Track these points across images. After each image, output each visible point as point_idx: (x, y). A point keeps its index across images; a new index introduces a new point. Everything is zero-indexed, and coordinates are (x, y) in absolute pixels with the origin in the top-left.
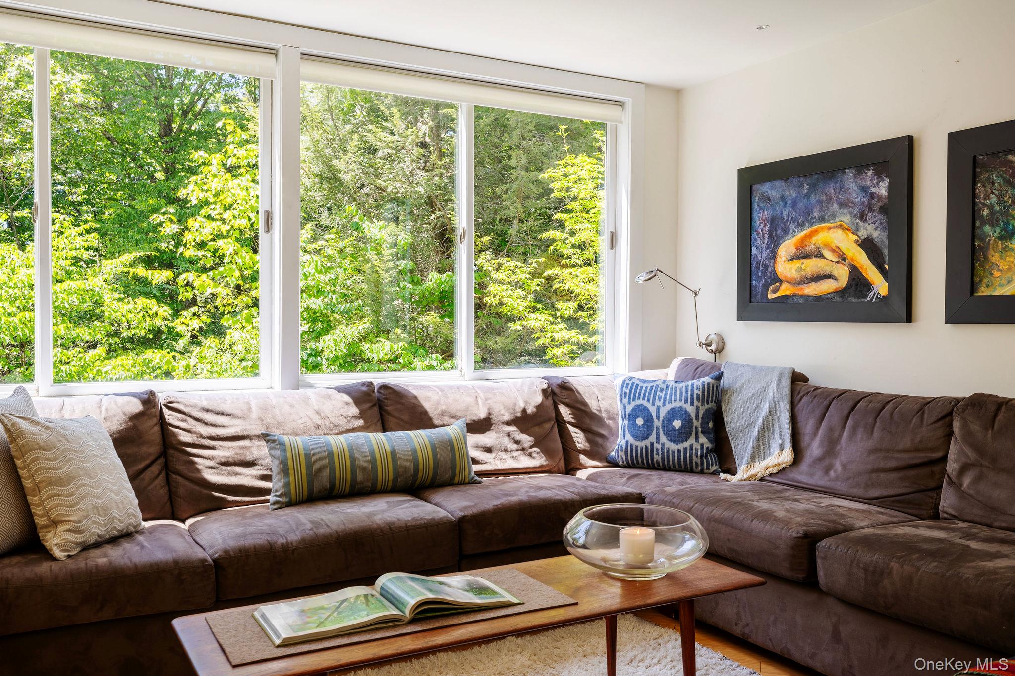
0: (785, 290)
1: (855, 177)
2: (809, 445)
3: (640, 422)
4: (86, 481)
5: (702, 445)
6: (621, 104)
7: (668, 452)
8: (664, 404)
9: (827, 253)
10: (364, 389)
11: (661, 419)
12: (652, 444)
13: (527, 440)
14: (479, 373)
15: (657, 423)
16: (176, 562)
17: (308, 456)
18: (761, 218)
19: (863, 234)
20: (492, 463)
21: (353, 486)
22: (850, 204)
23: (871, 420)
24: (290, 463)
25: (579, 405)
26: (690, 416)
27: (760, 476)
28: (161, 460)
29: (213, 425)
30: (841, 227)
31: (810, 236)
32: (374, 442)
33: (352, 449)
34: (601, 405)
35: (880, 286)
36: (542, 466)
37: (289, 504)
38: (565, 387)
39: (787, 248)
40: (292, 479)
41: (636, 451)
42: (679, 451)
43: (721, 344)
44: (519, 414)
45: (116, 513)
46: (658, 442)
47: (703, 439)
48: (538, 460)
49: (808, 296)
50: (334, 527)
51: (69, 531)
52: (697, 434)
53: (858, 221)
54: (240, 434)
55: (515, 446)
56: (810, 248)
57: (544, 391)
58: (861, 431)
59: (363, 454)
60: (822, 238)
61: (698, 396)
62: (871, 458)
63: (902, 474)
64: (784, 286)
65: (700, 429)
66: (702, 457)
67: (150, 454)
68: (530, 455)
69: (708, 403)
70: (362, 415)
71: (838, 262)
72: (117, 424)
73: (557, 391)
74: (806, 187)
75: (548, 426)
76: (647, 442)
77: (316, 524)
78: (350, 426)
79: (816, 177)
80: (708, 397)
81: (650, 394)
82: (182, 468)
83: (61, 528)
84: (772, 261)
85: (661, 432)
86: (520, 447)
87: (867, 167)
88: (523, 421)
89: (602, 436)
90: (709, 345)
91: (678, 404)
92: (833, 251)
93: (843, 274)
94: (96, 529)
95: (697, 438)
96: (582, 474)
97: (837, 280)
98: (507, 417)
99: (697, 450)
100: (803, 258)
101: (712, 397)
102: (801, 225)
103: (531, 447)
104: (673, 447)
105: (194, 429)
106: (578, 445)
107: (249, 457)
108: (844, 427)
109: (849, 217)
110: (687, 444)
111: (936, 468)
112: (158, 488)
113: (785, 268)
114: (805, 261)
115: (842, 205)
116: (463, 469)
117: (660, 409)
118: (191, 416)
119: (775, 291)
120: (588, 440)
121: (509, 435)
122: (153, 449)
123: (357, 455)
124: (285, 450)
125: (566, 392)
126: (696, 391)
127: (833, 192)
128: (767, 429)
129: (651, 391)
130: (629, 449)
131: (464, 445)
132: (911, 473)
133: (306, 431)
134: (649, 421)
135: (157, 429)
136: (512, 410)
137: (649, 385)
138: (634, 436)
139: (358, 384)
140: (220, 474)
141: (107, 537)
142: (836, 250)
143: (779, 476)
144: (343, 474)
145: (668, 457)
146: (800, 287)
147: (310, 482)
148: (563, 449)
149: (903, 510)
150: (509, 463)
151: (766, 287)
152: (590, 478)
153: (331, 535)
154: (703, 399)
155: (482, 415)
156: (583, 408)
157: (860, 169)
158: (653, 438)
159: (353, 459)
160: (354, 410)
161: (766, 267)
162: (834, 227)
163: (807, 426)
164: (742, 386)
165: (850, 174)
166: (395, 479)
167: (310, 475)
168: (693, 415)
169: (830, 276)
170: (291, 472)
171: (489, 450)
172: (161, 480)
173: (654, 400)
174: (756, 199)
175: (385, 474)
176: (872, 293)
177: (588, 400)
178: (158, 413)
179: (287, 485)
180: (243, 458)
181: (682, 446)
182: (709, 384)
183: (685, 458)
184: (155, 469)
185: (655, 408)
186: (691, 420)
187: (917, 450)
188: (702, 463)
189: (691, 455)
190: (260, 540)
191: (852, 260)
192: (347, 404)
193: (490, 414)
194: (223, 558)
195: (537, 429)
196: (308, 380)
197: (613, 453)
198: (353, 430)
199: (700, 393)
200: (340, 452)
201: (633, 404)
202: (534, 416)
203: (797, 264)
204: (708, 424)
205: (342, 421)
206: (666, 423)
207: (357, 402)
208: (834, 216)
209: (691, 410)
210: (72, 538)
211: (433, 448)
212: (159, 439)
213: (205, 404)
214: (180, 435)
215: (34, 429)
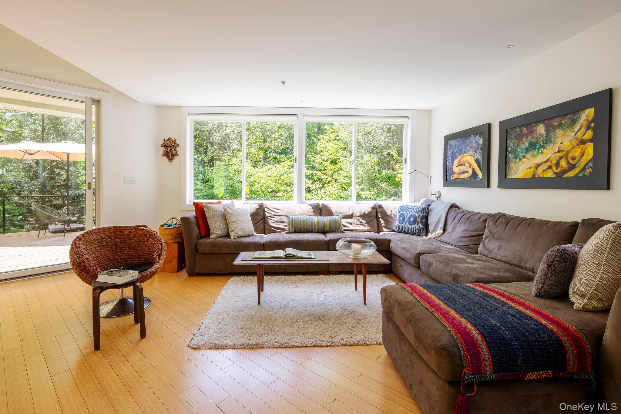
0: (456, 176)
1: (474, 138)
2: (449, 228)
3: (401, 218)
4: (239, 222)
5: (419, 227)
6: (408, 117)
7: (408, 228)
8: (409, 213)
9: (466, 164)
10: (316, 205)
11: (407, 218)
12: (404, 225)
13: (364, 222)
14: (357, 202)
15: (406, 219)
16: (254, 242)
17: (295, 221)
18: (450, 151)
19: (476, 157)
20: (351, 227)
21: (306, 230)
22: (473, 147)
23: (465, 221)
24: (290, 222)
25: (384, 212)
26: (416, 217)
27: (433, 237)
28: (263, 220)
29: (275, 212)
30: (470, 155)
31: (462, 158)
32: (313, 219)
33: (307, 220)
34: (392, 213)
35: (480, 175)
36: (368, 230)
37: (290, 233)
38: (380, 206)
39: (456, 162)
40: (290, 226)
41: (400, 227)
42: (412, 228)
43: (439, 194)
44: (362, 214)
45: (246, 230)
46: (406, 225)
47: (420, 225)
48: (367, 228)
49: (461, 178)
50: (293, 239)
51: (235, 233)
52: (418, 223)
53: (475, 153)
54: (281, 215)
55: (360, 223)
56: (462, 162)
57: (372, 208)
58: (462, 224)
59: (310, 222)
60: (465, 159)
61: (420, 211)
62: (463, 233)
63: (470, 238)
64: (455, 175)
65: (419, 222)
66: (419, 230)
67: (260, 218)
68: (365, 226)
69: (423, 213)
70: (314, 212)
71: (469, 167)
72: (253, 211)
73: (378, 208)
74: (461, 141)
75: (372, 218)
76: (403, 225)
77: (289, 238)
78: (311, 214)
79: (464, 138)
80: (424, 211)
81: (406, 210)
82: (267, 222)
83: (233, 232)
84: (452, 167)
85: (407, 222)
86: (361, 224)
87: (477, 134)
88: (364, 216)
89: (391, 222)
90: (435, 195)
91: (413, 213)
92: (468, 163)
93: (470, 171)
94: (241, 233)
95: (418, 224)
96: (381, 234)
97: (469, 173)
98: (359, 215)
99: (417, 228)
100: (460, 166)
101: (425, 212)
102: (460, 154)
103: (365, 224)
104: (410, 227)
105: (270, 213)
106: (382, 224)
107: (283, 221)
108: (459, 222)
109: (472, 151)
110: (414, 226)
111: (480, 237)
112: (261, 226)
113: (456, 169)
114: (460, 167)
115: (470, 147)
116: (339, 228)
117: (408, 215)
118: (270, 210)
119: (453, 177)
120: (385, 223)
121: (358, 220)
122: (262, 217)
123: (308, 222)
124: (289, 219)
125: (380, 208)
126: (420, 209)
127: (468, 143)
128: (438, 222)
129: (407, 209)
130: (398, 227)
131: (340, 221)
132: (473, 238)
133: (298, 215)
134: (404, 218)
135: (263, 212)
136: (360, 213)
137: (407, 207)
138: (399, 223)
139: (315, 203)
140: (276, 224)
141: (244, 235)
142: (469, 163)
143: (439, 238)
144: (303, 227)
145: (409, 230)
146: (459, 175)
147: (295, 228)
148: (377, 225)
149: (467, 250)
150: (357, 228)
151: (451, 175)
152: (383, 235)
153: (292, 241)
154: (422, 212)
155: (350, 213)
156: (385, 213)
157: (475, 135)
158: (404, 224)
159: (307, 223)
160: (312, 210)
161: (451, 169)
162: (468, 155)
163: (449, 222)
164: (436, 208)
165: (473, 136)
166: (318, 229)
167: (295, 226)
168: (417, 217)
169: (467, 172)
170: (290, 225)
171: (351, 224)
172: (262, 224)
173: (407, 212)
174: (448, 146)
175: (315, 228)
176: (478, 178)
177: (387, 211)
178: (263, 209)
179: (289, 228)
180: (281, 220)
181: (413, 227)
182: (424, 207)
183: (414, 230)
184: (261, 222)
185: (406, 214)
186: (416, 219)
187: (476, 231)
188: (419, 232)
189: (415, 230)
190: (275, 240)
191: (473, 166)
192: (311, 208)
193: (353, 213)
194: (266, 243)
195: (368, 219)
196: (307, 202)
197: (394, 228)
198: (311, 215)
199: (421, 210)
200: (304, 221)
201: (400, 212)
202: (367, 215)
203: (459, 167)
204: (423, 220)
205: (308, 213)
206: (409, 219)
207: (313, 208)
208: (468, 151)
209: (417, 215)
210: (235, 234)
211: (330, 221)
212: (262, 215)
213: (274, 207)
214: (267, 214)
215: (230, 210)
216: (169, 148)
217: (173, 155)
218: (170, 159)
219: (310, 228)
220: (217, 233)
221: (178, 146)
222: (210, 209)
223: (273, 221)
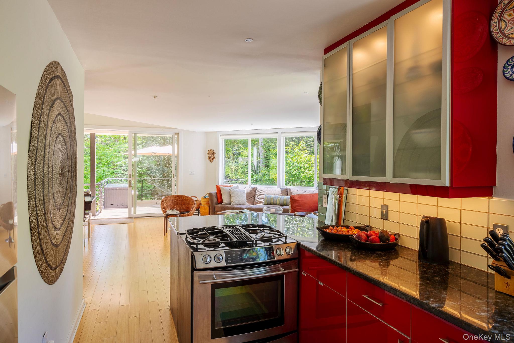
4: (237, 197)
10: (285, 189)
24: (266, 199)
28: (254, 197)
29: (260, 192)
32: (278, 197)
40: (266, 201)
45: (241, 201)
54: (263, 194)
67: (252, 196)
72: (248, 192)
82: (256, 198)
94: (236, 203)
105: (258, 193)
107: (263, 197)
118: (258, 191)
124: (266, 197)
135: (254, 192)
141: (239, 204)
144: (272, 202)
159: (274, 199)
160: (281, 192)
166: (280, 203)
172: (253, 199)
175: (278, 202)
178: (255, 190)
198: (279, 195)
200: (272, 198)
210: (233, 203)
211: (287, 199)
212: (254, 194)
213: (261, 189)
214: (256, 194)
215: (232, 190)
216: (211, 155)
217: (213, 159)
218: (211, 161)
219: (275, 203)
220: (225, 202)
221: (215, 153)
222: (223, 189)
223: (259, 198)
